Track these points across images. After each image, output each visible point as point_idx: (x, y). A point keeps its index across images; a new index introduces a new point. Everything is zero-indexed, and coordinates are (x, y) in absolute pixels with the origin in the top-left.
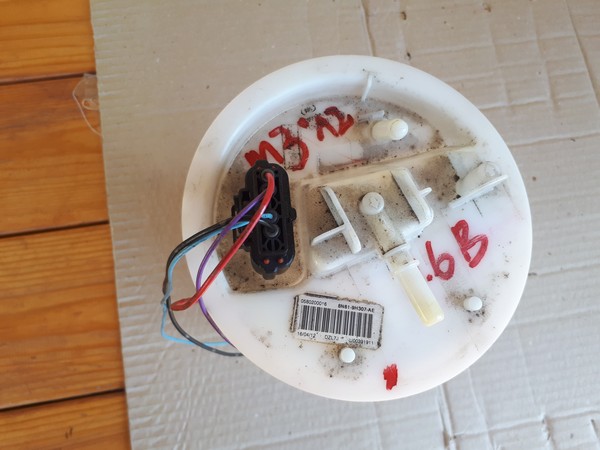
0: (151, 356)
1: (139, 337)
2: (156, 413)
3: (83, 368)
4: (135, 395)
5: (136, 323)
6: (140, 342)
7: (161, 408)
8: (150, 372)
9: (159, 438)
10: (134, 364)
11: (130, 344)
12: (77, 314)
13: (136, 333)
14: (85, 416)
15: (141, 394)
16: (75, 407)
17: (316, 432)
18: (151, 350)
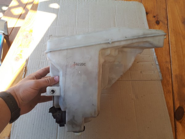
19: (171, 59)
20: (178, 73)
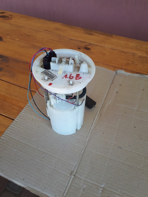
0: (25, 116)
1: (25, 112)
2: (16, 126)
3: (11, 112)
4: (15, 121)
5: (26, 109)
6: (25, 113)
7: (18, 126)
8: (22, 119)
9: (13, 131)
10: (20, 116)
11: (22, 112)
12: (19, 103)
13: (25, 111)
14: (4, 120)
15: (16, 122)
16: (4, 117)
17: (43, 151)
18: (25, 115)
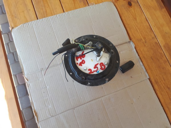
19: (155, 34)
20: (164, 43)
